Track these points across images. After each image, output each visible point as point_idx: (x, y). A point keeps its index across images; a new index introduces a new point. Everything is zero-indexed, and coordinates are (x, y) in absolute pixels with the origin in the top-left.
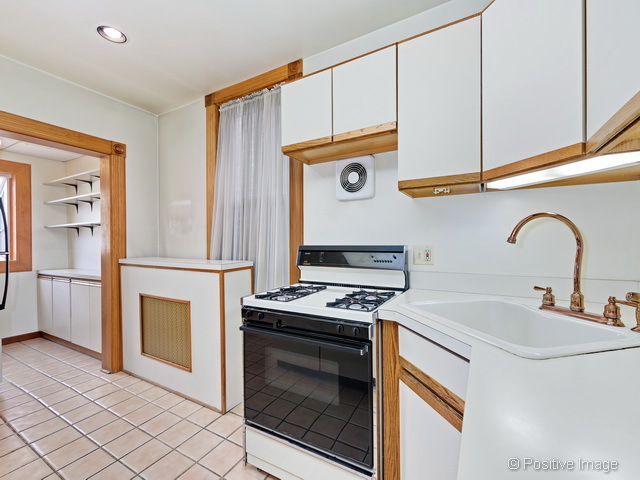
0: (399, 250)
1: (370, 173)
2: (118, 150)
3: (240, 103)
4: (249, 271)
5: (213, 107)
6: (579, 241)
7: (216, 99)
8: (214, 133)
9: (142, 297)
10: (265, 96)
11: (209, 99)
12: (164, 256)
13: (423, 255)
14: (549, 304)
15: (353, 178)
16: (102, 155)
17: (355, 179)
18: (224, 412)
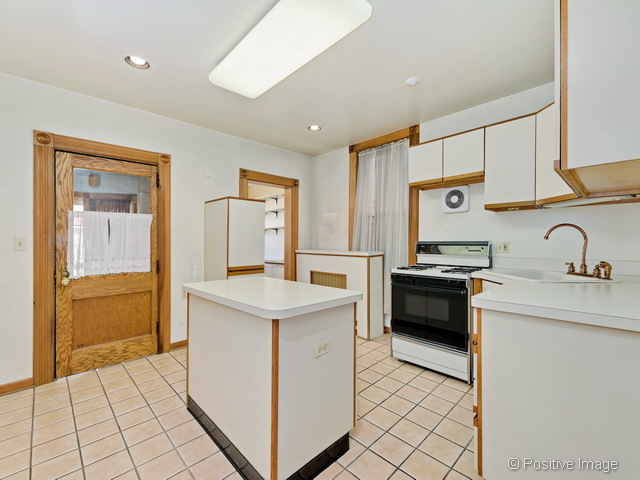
0: (485, 244)
1: (466, 197)
2: (295, 183)
3: (374, 151)
4: (381, 258)
5: (354, 154)
6: (585, 237)
7: (357, 148)
8: (355, 170)
9: (312, 273)
10: (392, 147)
11: (352, 149)
12: (317, 249)
13: (502, 247)
14: (572, 272)
15: (455, 199)
16: (286, 187)
17: (455, 200)
18: (369, 340)
